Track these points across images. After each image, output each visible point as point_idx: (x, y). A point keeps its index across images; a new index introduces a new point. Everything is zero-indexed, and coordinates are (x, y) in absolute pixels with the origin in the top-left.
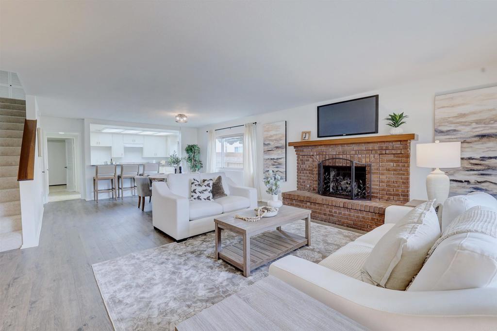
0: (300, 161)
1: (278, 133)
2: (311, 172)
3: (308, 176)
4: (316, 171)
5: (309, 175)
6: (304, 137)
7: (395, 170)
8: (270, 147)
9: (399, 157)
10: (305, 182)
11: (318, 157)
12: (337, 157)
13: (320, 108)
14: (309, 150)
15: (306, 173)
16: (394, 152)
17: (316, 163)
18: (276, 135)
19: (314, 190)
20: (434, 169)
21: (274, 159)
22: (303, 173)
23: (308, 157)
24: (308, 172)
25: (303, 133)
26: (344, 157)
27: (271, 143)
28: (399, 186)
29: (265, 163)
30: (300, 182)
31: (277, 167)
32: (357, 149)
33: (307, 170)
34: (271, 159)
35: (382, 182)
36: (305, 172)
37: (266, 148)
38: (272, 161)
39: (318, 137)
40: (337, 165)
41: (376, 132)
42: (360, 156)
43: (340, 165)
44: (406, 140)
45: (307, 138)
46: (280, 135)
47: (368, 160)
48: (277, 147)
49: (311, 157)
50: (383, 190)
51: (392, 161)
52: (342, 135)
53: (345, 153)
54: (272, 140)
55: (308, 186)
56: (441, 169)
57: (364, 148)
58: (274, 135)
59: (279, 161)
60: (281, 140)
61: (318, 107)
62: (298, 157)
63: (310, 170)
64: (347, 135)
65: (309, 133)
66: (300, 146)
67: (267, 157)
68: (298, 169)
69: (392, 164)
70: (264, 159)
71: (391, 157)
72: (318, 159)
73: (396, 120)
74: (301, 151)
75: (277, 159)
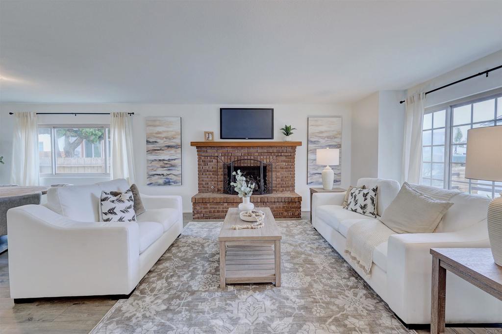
0: (202, 162)
1: (169, 129)
2: (216, 172)
3: (211, 178)
4: (221, 172)
5: (213, 176)
6: (207, 137)
7: (286, 168)
8: (157, 145)
9: (289, 158)
10: (208, 184)
11: (223, 158)
12: (242, 158)
13: (223, 110)
14: (214, 151)
15: (210, 175)
16: (286, 154)
17: (221, 164)
18: (167, 132)
19: (218, 190)
20: (325, 166)
21: (164, 160)
22: (206, 175)
23: (212, 158)
24: (211, 173)
25: (206, 133)
26: (249, 157)
27: (158, 140)
28: (289, 180)
29: (150, 165)
30: (202, 184)
31: (169, 170)
32: (260, 151)
33: (211, 171)
34: (160, 160)
35: (278, 178)
36: (208, 173)
37: (151, 147)
38: (161, 162)
39: (221, 138)
40: (242, 165)
41: (272, 138)
42: (262, 157)
43: (245, 165)
44: (294, 146)
45: (210, 138)
46: (173, 133)
47: (268, 161)
48: (169, 147)
49: (214, 159)
50: (279, 184)
51: (284, 161)
52: (245, 139)
53: (250, 154)
54: (162, 138)
55: (212, 187)
56: (330, 166)
57: (266, 151)
58: (165, 132)
59: (172, 162)
60: (174, 138)
61: (221, 109)
62: (199, 159)
63: (214, 171)
64: (249, 139)
65: (212, 133)
66: (203, 147)
67: (152, 157)
68: (199, 171)
69: (285, 163)
70: (148, 160)
71: (284, 158)
72: (223, 160)
73: (287, 131)
74: (204, 152)
75: (169, 160)
